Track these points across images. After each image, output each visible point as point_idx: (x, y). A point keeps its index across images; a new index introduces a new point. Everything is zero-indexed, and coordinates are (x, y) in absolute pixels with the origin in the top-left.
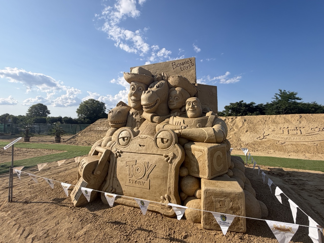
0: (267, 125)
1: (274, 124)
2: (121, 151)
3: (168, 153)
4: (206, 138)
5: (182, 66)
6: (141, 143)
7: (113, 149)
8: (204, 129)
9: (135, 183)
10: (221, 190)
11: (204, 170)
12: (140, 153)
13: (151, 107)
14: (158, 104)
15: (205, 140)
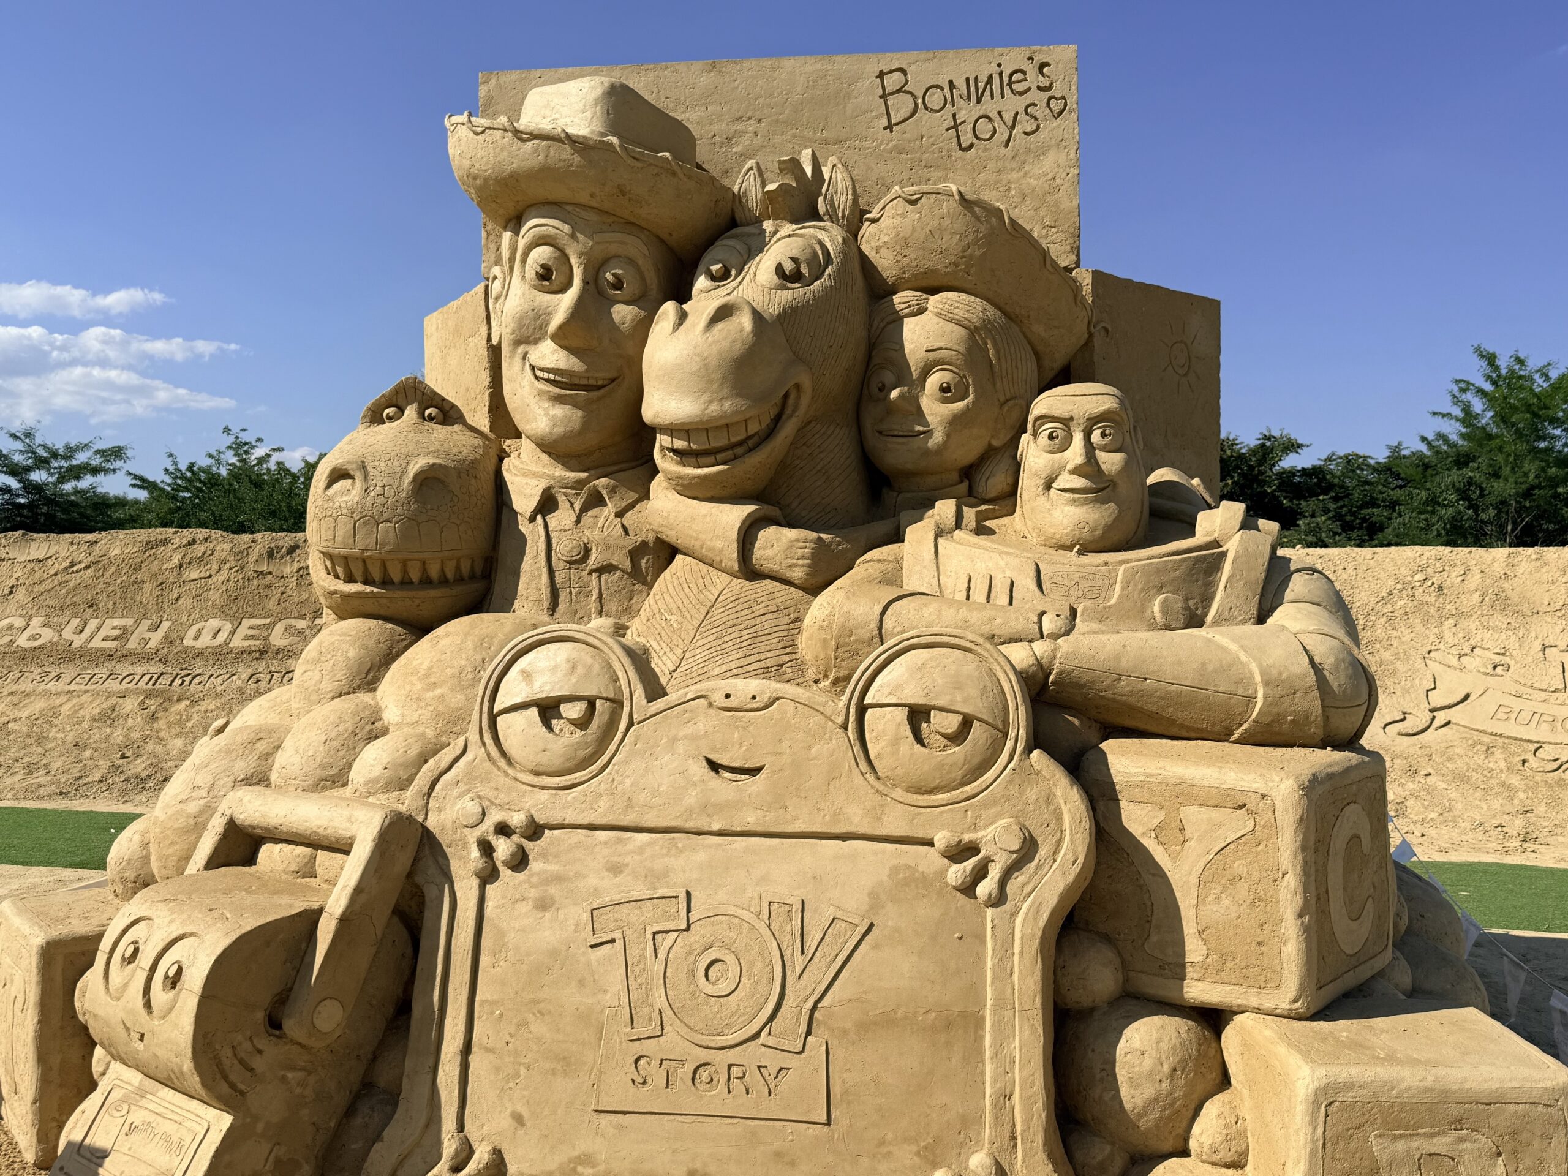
0: (1451, 621)
1: (1499, 620)
2: (532, 820)
3: (975, 827)
4: (1251, 699)
5: (967, 112)
6: (725, 749)
7: (439, 810)
8: (1234, 640)
9: (693, 1079)
10: (1430, 1078)
11: (1264, 949)
12: (720, 833)
13: (740, 444)
14: (794, 420)
15: (1245, 726)
